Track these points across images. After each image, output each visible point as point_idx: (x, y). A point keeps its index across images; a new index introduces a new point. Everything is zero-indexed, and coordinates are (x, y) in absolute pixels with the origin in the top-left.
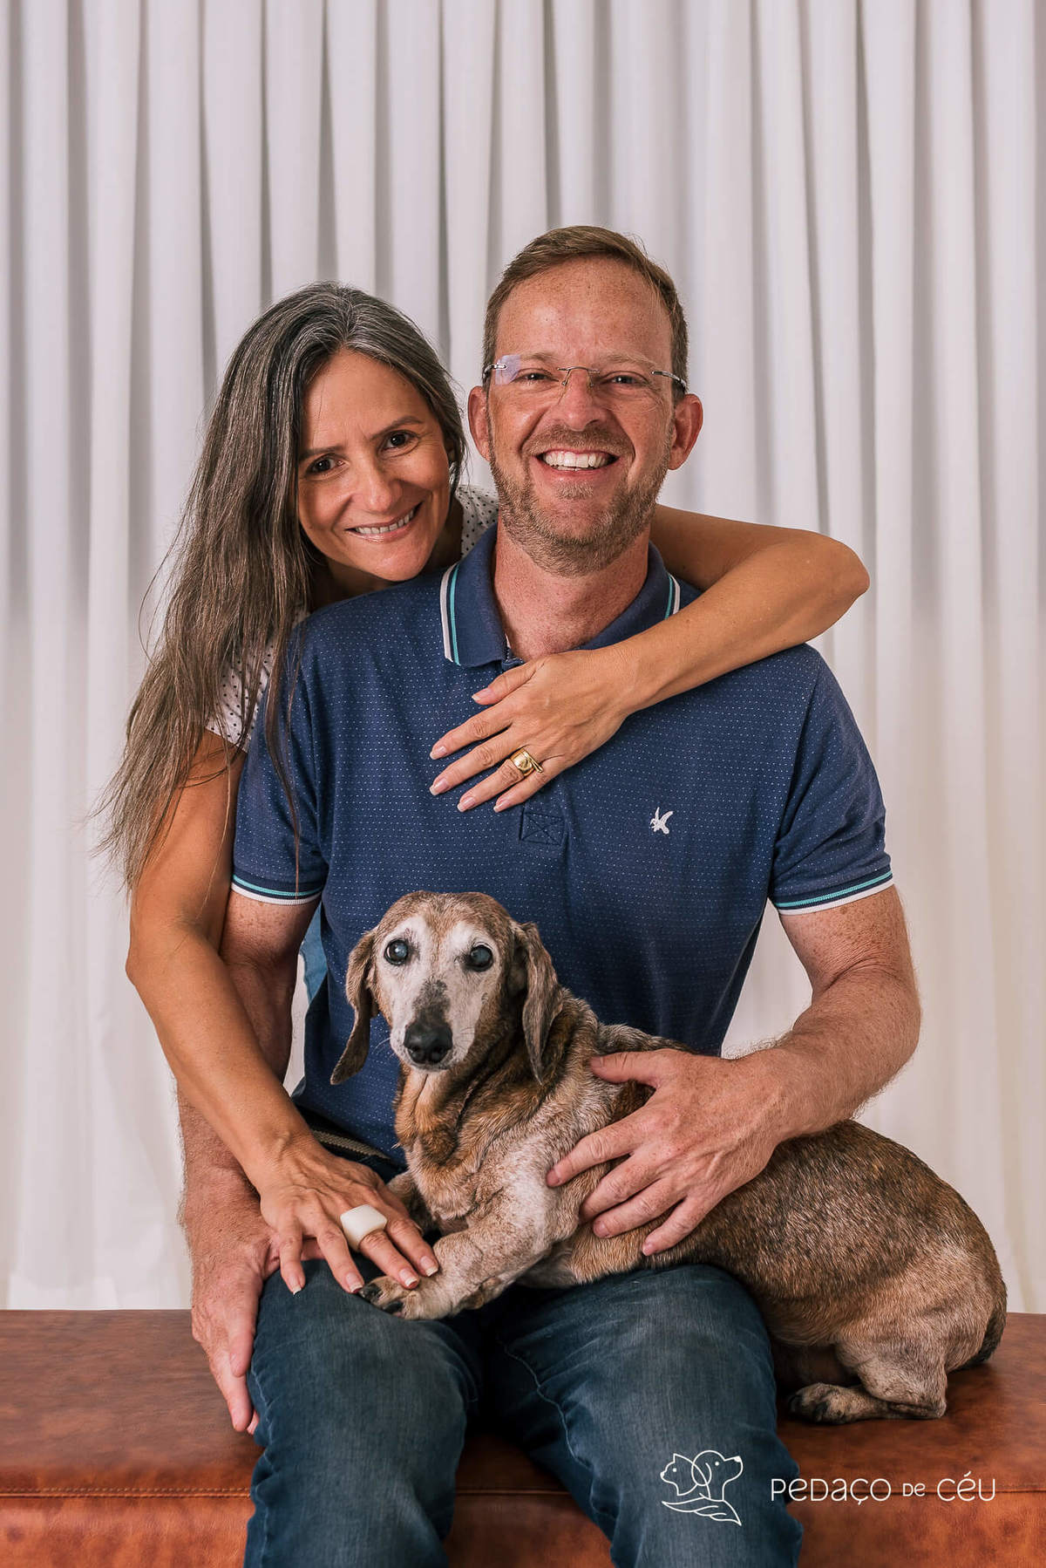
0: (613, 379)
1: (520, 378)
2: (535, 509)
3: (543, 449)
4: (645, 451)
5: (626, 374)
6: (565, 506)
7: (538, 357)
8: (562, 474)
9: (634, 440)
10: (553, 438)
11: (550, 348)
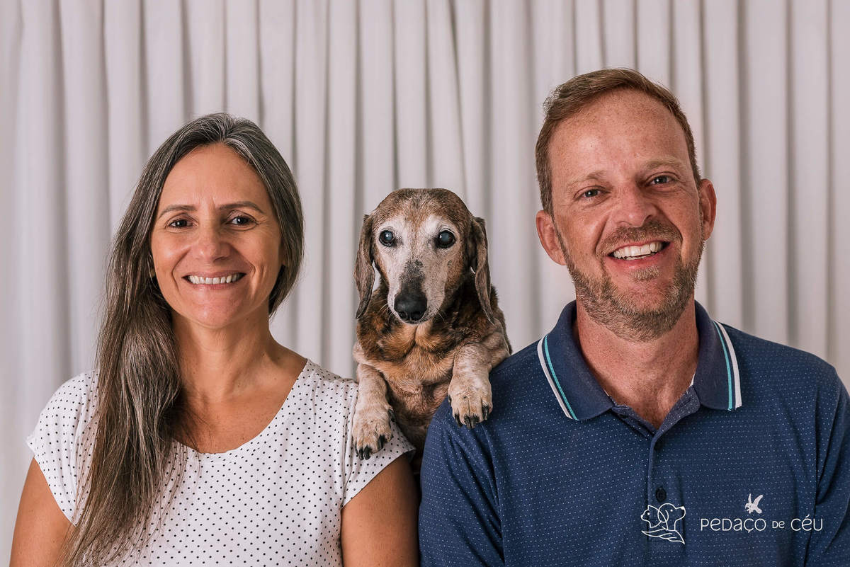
0: (652, 181)
1: (577, 198)
2: (616, 296)
3: (613, 248)
4: (689, 234)
5: (662, 174)
6: (641, 287)
7: (591, 177)
8: (632, 263)
9: (680, 227)
10: (619, 237)
11: (599, 168)
